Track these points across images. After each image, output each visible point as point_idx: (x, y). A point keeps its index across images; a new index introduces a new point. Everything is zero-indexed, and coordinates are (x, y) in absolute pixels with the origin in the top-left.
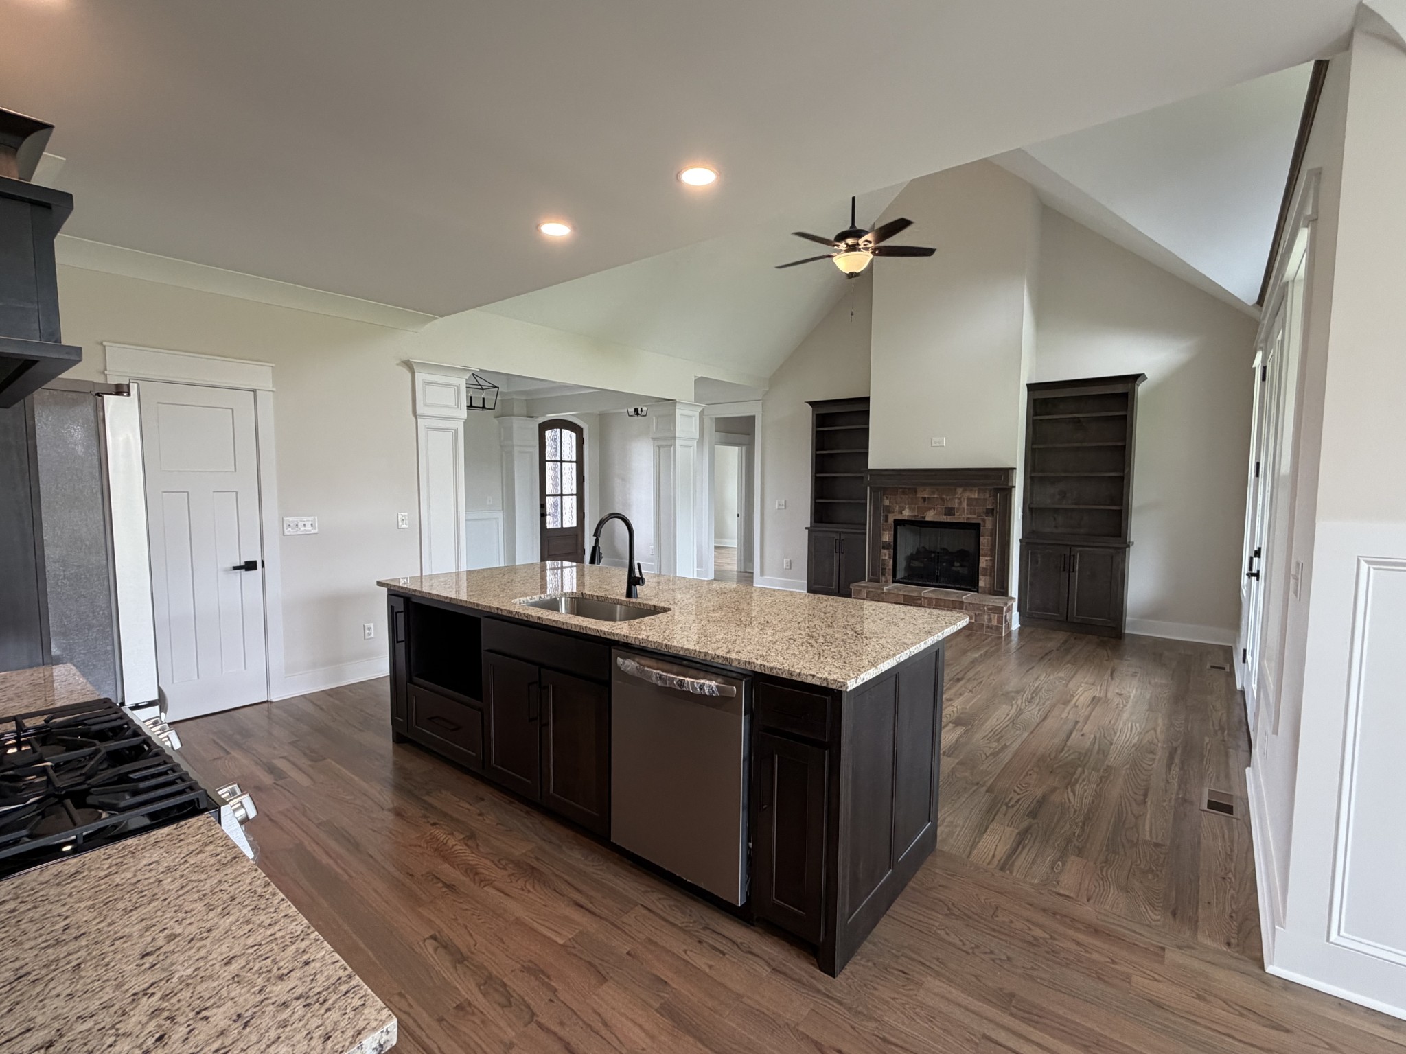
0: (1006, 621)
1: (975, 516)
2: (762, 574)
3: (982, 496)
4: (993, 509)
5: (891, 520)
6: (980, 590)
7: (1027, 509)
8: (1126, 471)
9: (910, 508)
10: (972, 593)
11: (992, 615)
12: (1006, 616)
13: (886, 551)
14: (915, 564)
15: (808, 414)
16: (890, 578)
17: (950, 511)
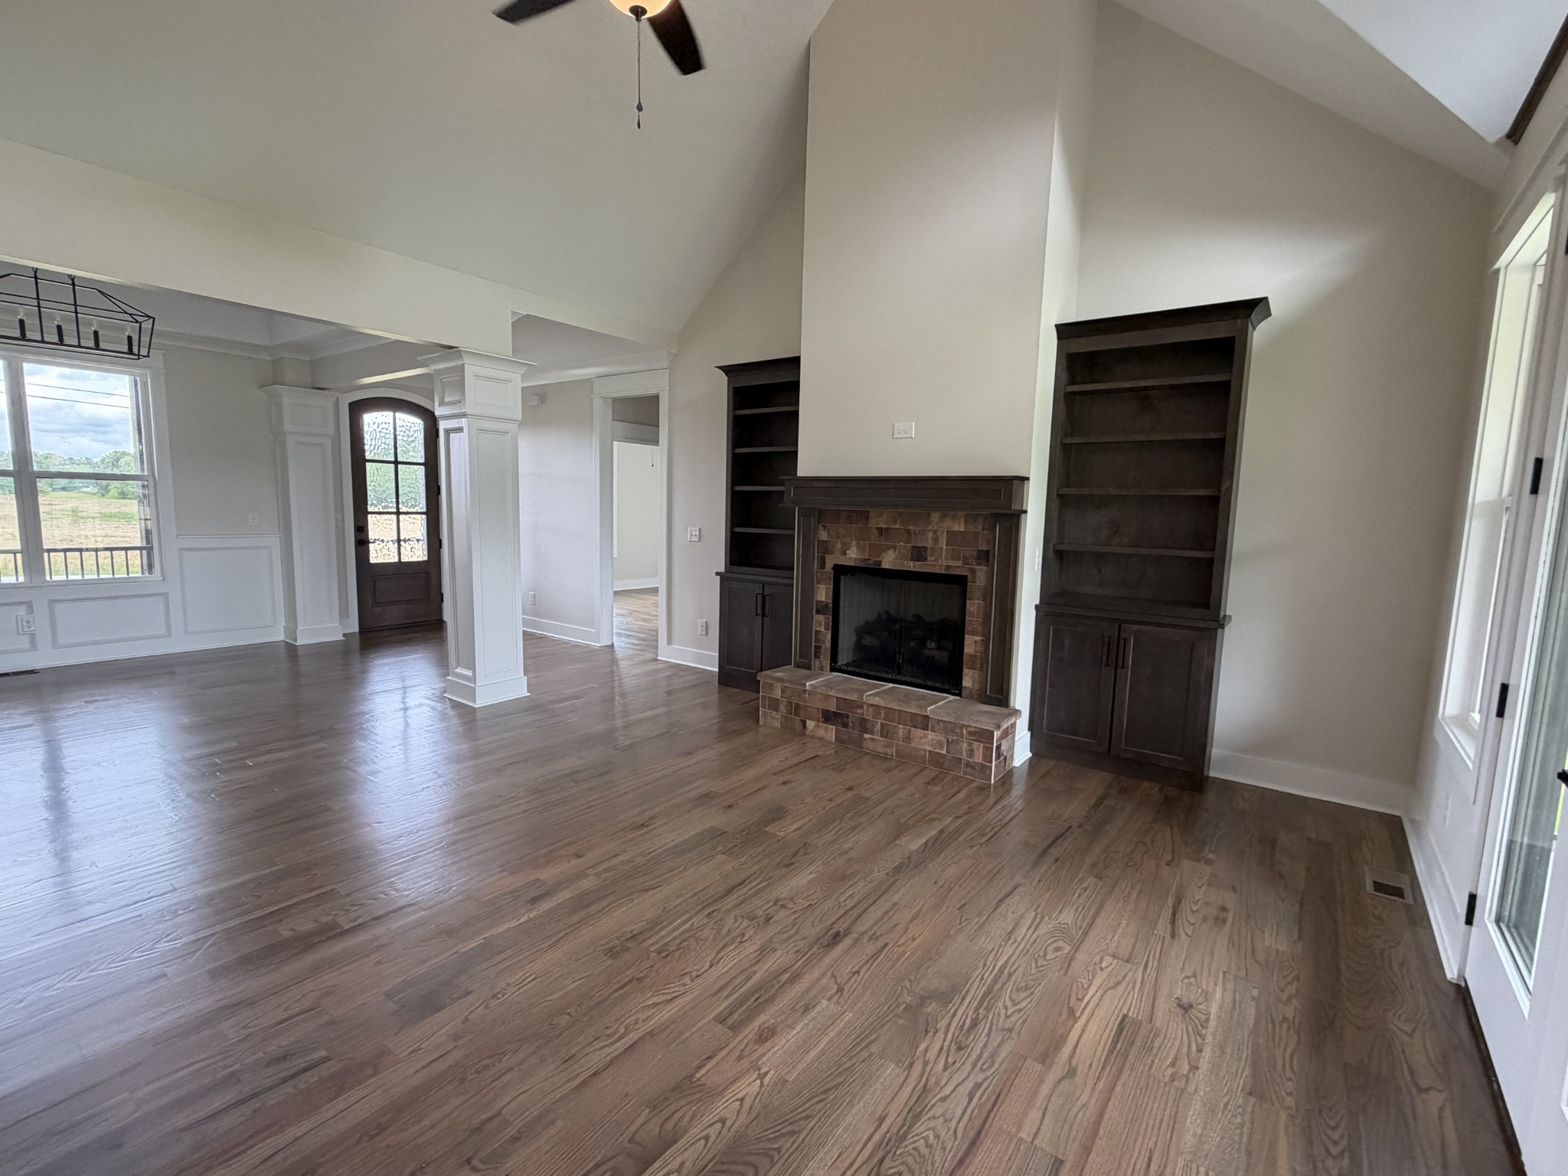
0: (999, 755)
1: (959, 563)
2: (670, 642)
3: (971, 528)
4: (988, 552)
5: (829, 565)
6: (963, 694)
7: (1051, 555)
8: (1224, 488)
9: (858, 546)
10: (952, 697)
11: (975, 745)
12: (999, 747)
13: (821, 618)
14: (868, 640)
15: (720, 387)
16: (827, 664)
17: (919, 554)
